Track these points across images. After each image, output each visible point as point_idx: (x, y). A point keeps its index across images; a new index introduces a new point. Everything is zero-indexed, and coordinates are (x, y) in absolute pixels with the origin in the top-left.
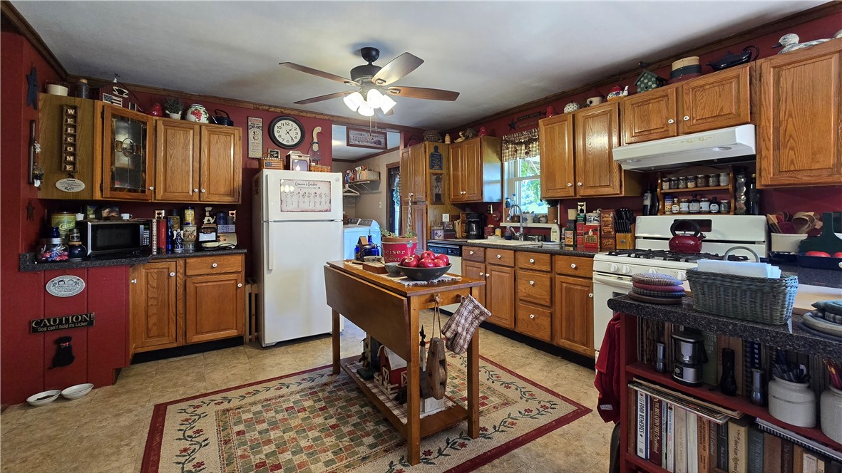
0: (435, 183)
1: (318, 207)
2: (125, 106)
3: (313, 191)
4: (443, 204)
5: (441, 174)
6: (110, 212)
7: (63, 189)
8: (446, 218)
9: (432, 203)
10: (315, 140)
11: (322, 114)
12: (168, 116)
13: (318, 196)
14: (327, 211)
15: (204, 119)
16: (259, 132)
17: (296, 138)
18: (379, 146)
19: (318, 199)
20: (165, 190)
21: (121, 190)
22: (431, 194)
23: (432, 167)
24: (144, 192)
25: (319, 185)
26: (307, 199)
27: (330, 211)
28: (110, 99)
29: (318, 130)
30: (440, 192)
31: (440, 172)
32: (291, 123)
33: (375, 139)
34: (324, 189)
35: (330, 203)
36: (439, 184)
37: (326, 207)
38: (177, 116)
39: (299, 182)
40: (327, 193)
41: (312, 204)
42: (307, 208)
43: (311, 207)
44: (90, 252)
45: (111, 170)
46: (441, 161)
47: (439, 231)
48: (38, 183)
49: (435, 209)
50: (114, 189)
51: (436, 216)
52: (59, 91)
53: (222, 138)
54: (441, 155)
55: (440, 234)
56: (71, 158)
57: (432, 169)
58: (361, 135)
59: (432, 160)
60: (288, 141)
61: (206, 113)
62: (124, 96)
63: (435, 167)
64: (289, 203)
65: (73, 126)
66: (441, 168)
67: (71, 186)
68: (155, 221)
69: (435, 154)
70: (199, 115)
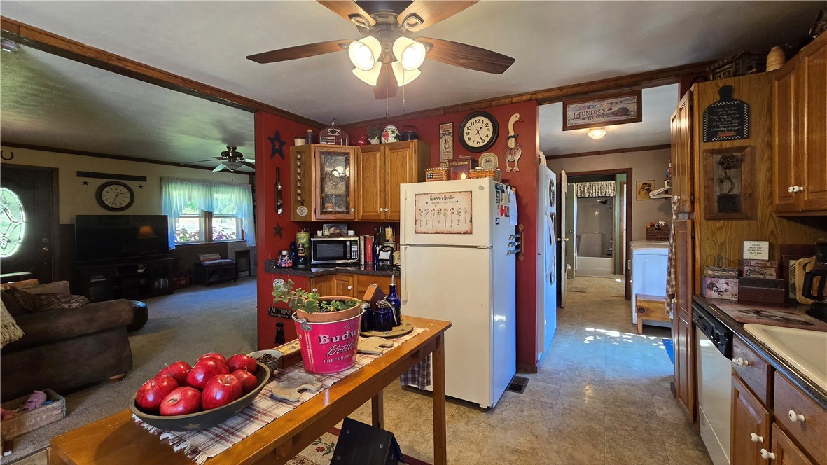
0: (720, 172)
1: (456, 228)
2: (337, 143)
3: (449, 206)
4: (748, 218)
5: (741, 149)
6: (335, 230)
7: (299, 214)
8: (756, 251)
9: (710, 217)
10: (512, 133)
11: (520, 95)
12: (369, 143)
13: (456, 213)
14: (466, 233)
15: (391, 139)
16: (450, 139)
17: (487, 136)
18: (623, 118)
19: (455, 217)
20: (364, 212)
21: (330, 213)
22: (708, 198)
23: (710, 136)
24: (348, 213)
25: (457, 197)
26: (442, 217)
27: (471, 233)
28: (326, 140)
29: (515, 118)
30: (735, 191)
31: (737, 143)
32: (481, 118)
33: (615, 108)
34: (463, 203)
35: (471, 221)
36: (732, 172)
37: (465, 227)
38: (374, 142)
39: (434, 196)
40: (468, 207)
41: (448, 224)
42: (443, 229)
43: (448, 229)
44: (313, 262)
45: (321, 197)
46: (741, 118)
47: (722, 280)
48: (280, 211)
49: (720, 229)
50: (323, 212)
51: (722, 244)
52: (299, 142)
53: (400, 154)
54: (743, 103)
55: (725, 286)
56: (300, 191)
57: (709, 140)
58: (589, 107)
59: (711, 121)
60: (478, 143)
61: (393, 132)
62: (337, 134)
63: (720, 134)
64: (424, 222)
65: (299, 167)
66: (741, 134)
67: (302, 212)
68: (362, 237)
69: (721, 107)
70: (386, 136)
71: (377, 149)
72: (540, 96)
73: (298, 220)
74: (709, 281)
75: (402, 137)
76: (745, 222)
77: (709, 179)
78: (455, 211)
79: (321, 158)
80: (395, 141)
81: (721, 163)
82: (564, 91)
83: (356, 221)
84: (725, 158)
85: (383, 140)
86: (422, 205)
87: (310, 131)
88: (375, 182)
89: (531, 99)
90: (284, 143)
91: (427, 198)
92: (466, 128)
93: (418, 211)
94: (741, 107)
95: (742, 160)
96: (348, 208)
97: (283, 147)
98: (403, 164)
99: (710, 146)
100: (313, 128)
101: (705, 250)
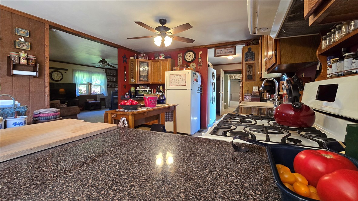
0: (248, 69)
1: (182, 84)
2: (145, 59)
6: (143, 87)
8: (255, 89)
9: (246, 81)
10: (200, 57)
11: (202, 46)
12: (155, 59)
14: (184, 85)
15: (162, 58)
16: (181, 58)
17: (192, 58)
18: (231, 54)
19: (181, 81)
20: (153, 80)
21: (142, 81)
22: (245, 76)
24: (148, 81)
25: (182, 75)
26: (178, 81)
27: (186, 85)
28: (141, 58)
29: (201, 53)
30: (251, 74)
31: (252, 62)
32: (191, 52)
33: (229, 51)
34: (184, 77)
35: (186, 82)
36: (251, 69)
38: (157, 59)
39: (175, 75)
41: (179, 83)
42: (178, 84)
43: (179, 84)
44: (136, 97)
45: (139, 76)
46: (253, 56)
47: (247, 96)
48: (126, 80)
49: (248, 84)
50: (140, 81)
51: (249, 87)
52: (132, 58)
53: (165, 63)
54: (253, 52)
55: (248, 98)
56: (132, 74)
57: (246, 61)
58: (222, 50)
59: (246, 56)
60: (190, 60)
61: (163, 56)
62: (144, 56)
63: (248, 60)
64: (172, 83)
65: (132, 66)
66: (253, 60)
67: (133, 81)
68: (152, 89)
69: (248, 53)
70: (161, 57)
71: (158, 61)
72: (208, 46)
73: (131, 83)
74: (245, 96)
75: (166, 58)
76: (253, 82)
77: (246, 71)
78: (181, 79)
79: (139, 63)
80: (164, 58)
81: (248, 67)
82: (215, 45)
83: (150, 84)
84: (249, 66)
85: (160, 58)
86: (172, 78)
87: (136, 55)
88: (157, 72)
89: (205, 47)
90: (127, 58)
91: (173, 76)
92: (186, 55)
93: (170, 79)
94: (253, 53)
95: (253, 66)
96: (148, 80)
97: (127, 60)
98: (166, 66)
99: (246, 62)
100: (136, 54)
101: (245, 89)
